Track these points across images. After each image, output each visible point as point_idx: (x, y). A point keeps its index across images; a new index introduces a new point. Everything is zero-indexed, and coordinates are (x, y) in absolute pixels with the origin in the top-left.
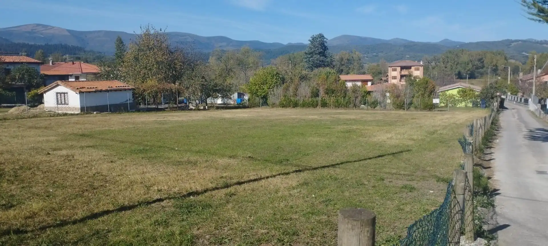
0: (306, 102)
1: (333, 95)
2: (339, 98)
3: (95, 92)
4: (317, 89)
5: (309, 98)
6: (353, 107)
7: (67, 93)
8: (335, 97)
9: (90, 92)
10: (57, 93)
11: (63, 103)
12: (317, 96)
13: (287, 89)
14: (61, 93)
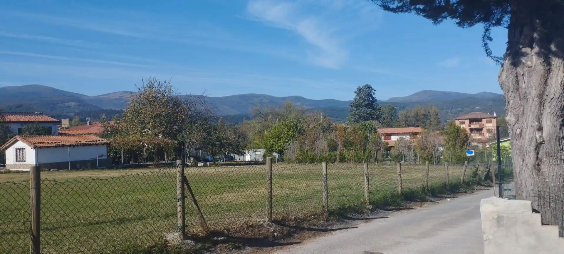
0: (323, 157)
1: (352, 148)
2: (359, 151)
3: (56, 147)
4: (335, 142)
5: (326, 152)
6: (375, 161)
7: (25, 149)
8: (355, 151)
9: (48, 147)
10: (17, 149)
11: (22, 160)
12: (336, 149)
13: (302, 143)
14: (20, 149)
